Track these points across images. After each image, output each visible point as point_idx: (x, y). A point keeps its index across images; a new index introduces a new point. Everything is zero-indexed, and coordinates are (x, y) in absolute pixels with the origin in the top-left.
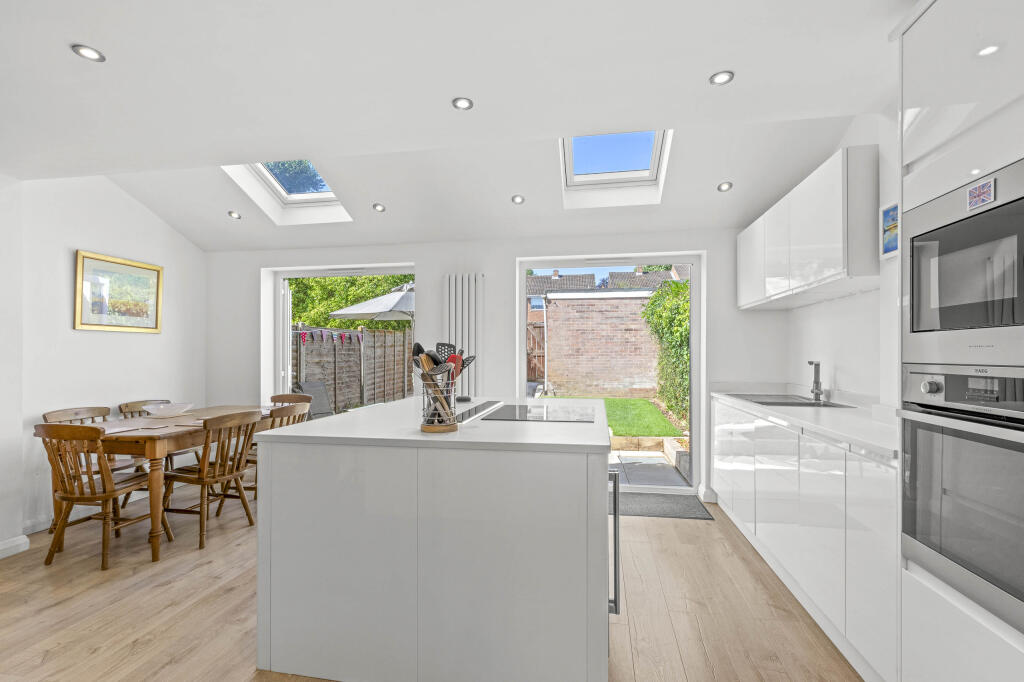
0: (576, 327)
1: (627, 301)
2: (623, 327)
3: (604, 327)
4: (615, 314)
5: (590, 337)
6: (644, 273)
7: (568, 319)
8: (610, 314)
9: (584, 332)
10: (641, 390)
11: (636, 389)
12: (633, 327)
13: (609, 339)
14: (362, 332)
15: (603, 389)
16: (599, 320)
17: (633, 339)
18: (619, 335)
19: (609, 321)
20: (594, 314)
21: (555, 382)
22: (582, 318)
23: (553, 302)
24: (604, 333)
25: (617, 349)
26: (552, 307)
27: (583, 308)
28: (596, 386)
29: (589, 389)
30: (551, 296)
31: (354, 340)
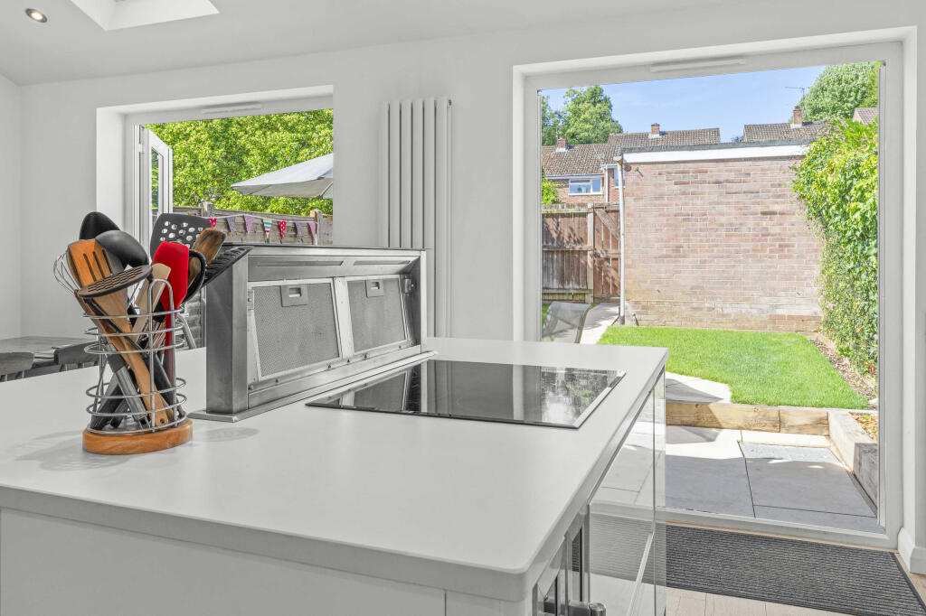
0: (674, 209)
1: (765, 164)
2: (759, 208)
3: (724, 208)
4: (745, 187)
5: (699, 225)
6: (805, 124)
7: (661, 197)
8: (735, 187)
9: (687, 218)
10: (791, 318)
11: (782, 317)
12: (776, 208)
13: (733, 229)
14: (316, 219)
15: (723, 315)
16: (715, 198)
17: (777, 230)
18: (751, 221)
19: (733, 199)
20: (706, 188)
21: (636, 303)
22: (684, 193)
23: (634, 167)
24: (723, 220)
25: (749, 245)
26: (632, 177)
27: (685, 177)
28: (711, 309)
29: (698, 314)
30: (629, 158)
31: (303, 231)
